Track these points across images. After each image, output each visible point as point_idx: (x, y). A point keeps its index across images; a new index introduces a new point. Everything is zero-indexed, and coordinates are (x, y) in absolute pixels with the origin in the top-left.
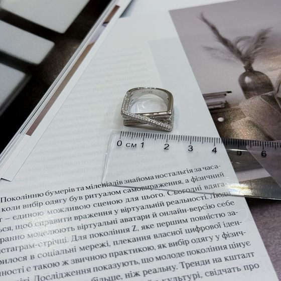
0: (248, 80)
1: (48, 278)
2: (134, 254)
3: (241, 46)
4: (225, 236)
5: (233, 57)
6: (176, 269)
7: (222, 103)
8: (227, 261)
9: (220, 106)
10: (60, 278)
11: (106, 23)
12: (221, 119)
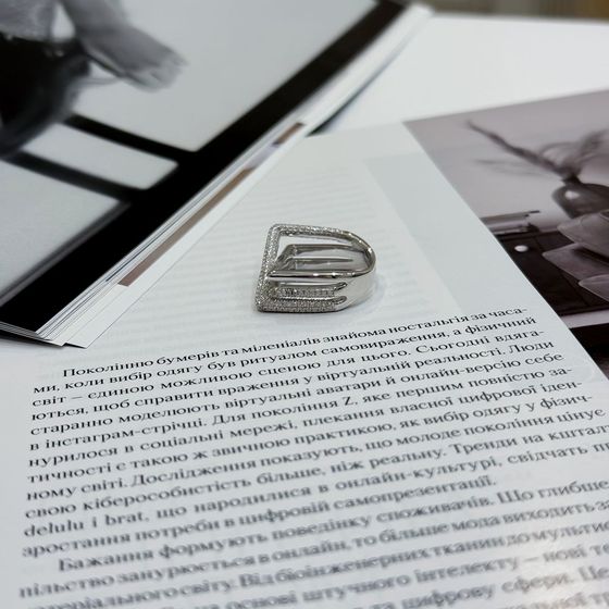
0: (570, 195)
1: (163, 478)
2: (349, 438)
3: (550, 154)
4: (546, 404)
5: (538, 169)
6: (442, 456)
7: (520, 227)
8: (555, 440)
9: (518, 231)
10: (188, 477)
11: (279, 142)
12: (520, 248)
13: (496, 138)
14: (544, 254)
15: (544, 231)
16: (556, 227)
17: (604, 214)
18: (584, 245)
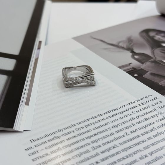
0: (136, 57)
2: (136, 146)
7: (131, 68)
11: (39, 48)
12: (136, 75)
13: (102, 41)
14: (143, 76)
15: (138, 69)
16: (140, 67)
17: (150, 62)
18: (152, 72)
